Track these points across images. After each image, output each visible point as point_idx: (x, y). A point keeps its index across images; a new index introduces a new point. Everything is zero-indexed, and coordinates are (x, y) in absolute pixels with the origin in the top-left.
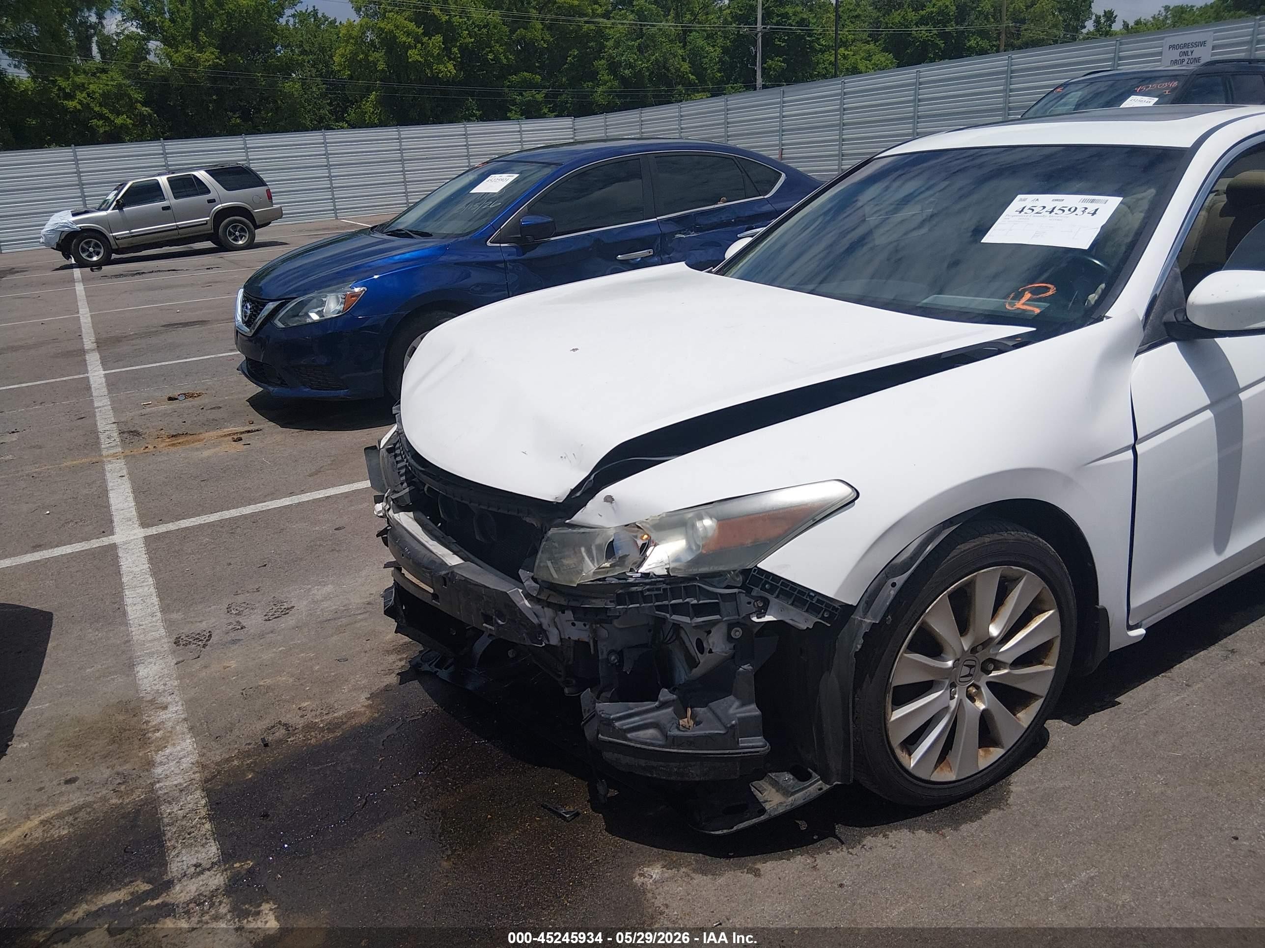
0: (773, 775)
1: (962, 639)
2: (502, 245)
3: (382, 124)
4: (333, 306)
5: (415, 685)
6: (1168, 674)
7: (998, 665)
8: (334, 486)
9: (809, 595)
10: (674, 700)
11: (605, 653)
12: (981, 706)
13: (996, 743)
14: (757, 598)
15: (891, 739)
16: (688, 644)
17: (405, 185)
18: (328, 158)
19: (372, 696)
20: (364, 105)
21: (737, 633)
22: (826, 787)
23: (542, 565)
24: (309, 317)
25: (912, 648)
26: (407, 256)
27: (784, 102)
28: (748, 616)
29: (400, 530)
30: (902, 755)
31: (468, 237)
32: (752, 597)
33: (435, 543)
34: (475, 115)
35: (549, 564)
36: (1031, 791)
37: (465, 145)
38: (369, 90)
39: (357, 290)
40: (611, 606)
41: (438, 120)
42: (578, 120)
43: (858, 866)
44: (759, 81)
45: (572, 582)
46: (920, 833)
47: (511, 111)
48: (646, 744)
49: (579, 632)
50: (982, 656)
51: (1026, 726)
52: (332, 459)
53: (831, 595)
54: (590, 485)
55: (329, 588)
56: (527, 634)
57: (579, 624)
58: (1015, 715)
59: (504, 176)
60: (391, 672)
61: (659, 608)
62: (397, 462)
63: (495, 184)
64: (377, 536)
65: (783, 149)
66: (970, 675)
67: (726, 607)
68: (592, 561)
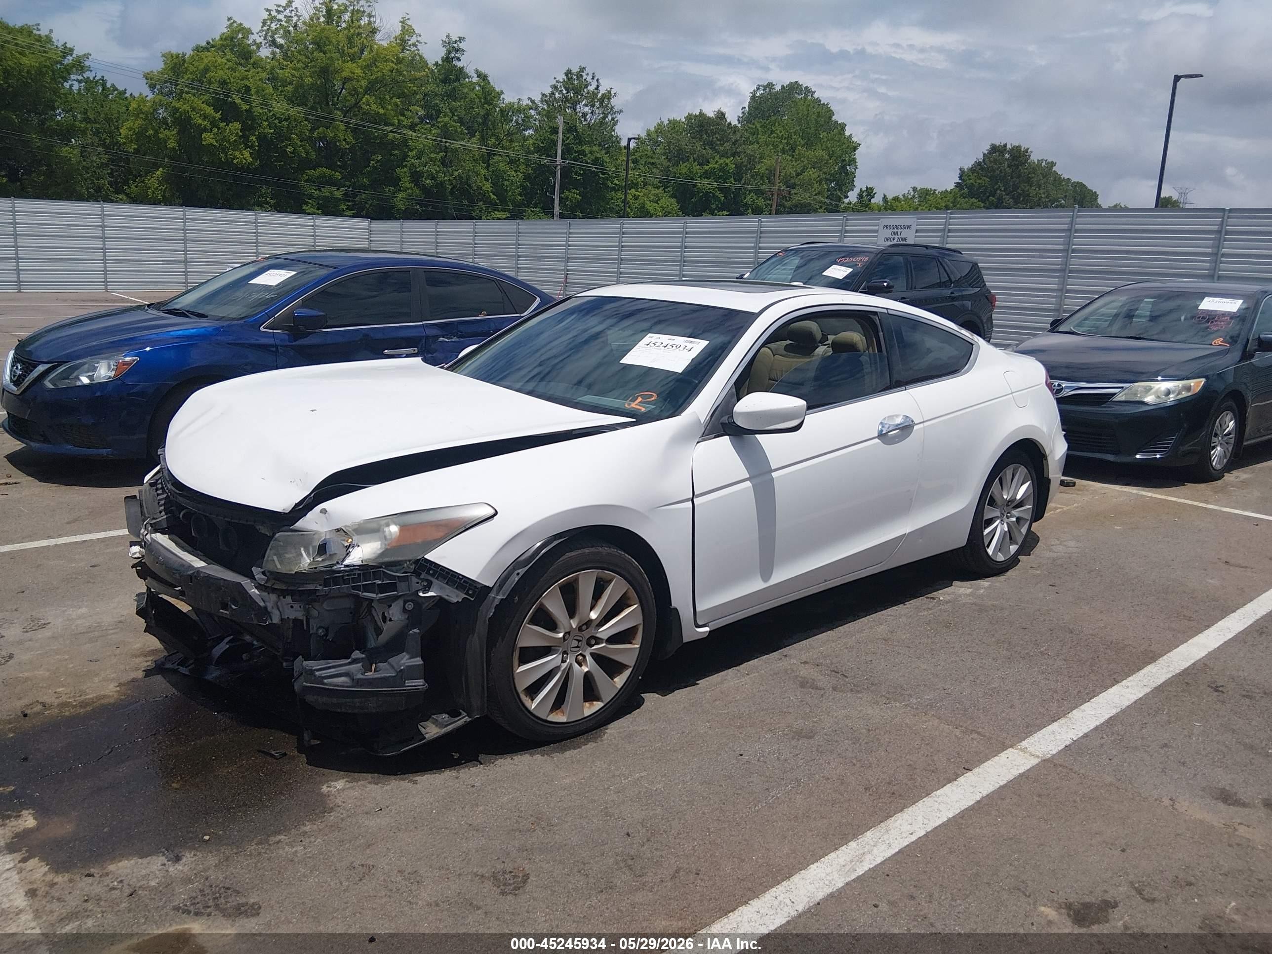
0: (434, 717)
1: (571, 621)
2: (275, 331)
3: (167, 201)
4: (104, 371)
5: (158, 679)
6: (738, 668)
7: (598, 641)
8: (90, 532)
9: (458, 578)
10: (362, 658)
11: (315, 628)
12: (585, 669)
13: (598, 699)
14: (423, 580)
15: (517, 685)
16: (376, 618)
17: (186, 265)
18: (103, 230)
19: (120, 685)
20: (149, 180)
21: (410, 606)
22: (469, 720)
23: (270, 559)
24: (80, 380)
25: (533, 621)
26: (180, 333)
27: (570, 233)
28: (417, 591)
29: (156, 545)
30: (526, 700)
31: (242, 322)
32: (421, 579)
33: (186, 553)
34: (268, 203)
35: (275, 558)
36: (620, 733)
37: (255, 233)
38: (156, 167)
39: (128, 359)
40: (319, 588)
41: (227, 205)
42: (374, 222)
43: (488, 776)
44: (557, 209)
45: (291, 570)
46: (538, 757)
47: (307, 204)
48: (338, 686)
49: (295, 612)
50: (587, 634)
51: (619, 687)
52: (90, 510)
53: (473, 577)
54: (310, 501)
55: (84, 610)
56: (255, 615)
57: (297, 606)
58: (612, 679)
59: (283, 272)
60: (137, 669)
61: (354, 588)
62: (158, 495)
63: (273, 278)
64: (133, 567)
65: (567, 274)
66: (577, 647)
67: (402, 586)
68: (308, 555)
